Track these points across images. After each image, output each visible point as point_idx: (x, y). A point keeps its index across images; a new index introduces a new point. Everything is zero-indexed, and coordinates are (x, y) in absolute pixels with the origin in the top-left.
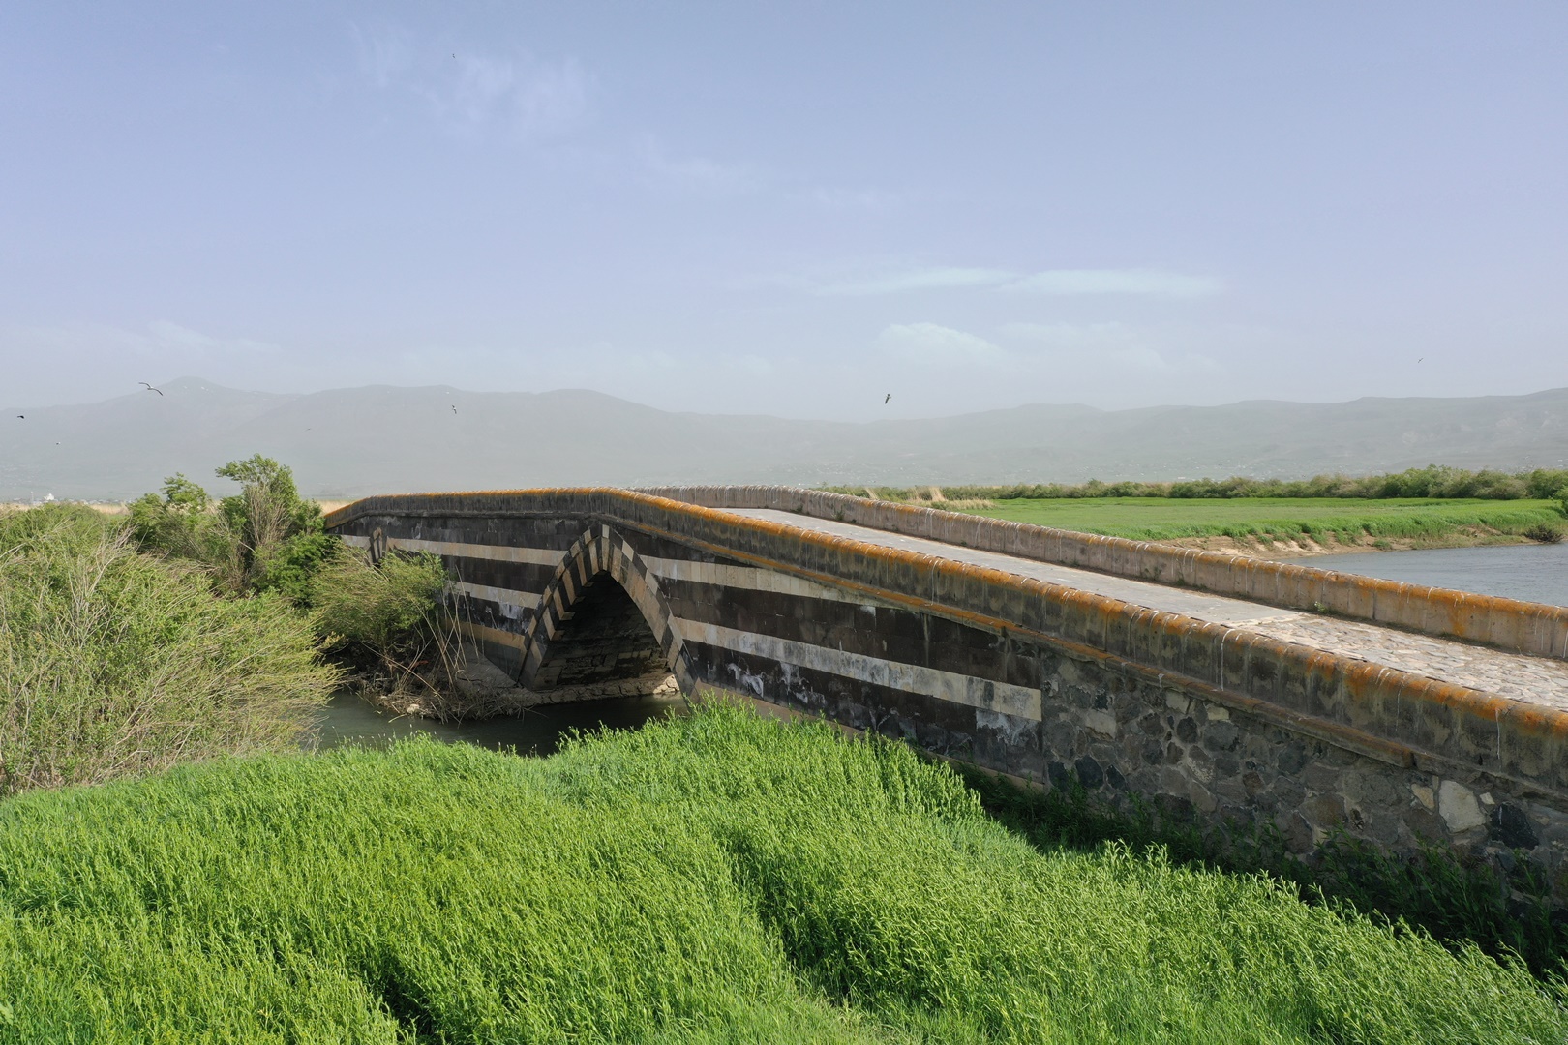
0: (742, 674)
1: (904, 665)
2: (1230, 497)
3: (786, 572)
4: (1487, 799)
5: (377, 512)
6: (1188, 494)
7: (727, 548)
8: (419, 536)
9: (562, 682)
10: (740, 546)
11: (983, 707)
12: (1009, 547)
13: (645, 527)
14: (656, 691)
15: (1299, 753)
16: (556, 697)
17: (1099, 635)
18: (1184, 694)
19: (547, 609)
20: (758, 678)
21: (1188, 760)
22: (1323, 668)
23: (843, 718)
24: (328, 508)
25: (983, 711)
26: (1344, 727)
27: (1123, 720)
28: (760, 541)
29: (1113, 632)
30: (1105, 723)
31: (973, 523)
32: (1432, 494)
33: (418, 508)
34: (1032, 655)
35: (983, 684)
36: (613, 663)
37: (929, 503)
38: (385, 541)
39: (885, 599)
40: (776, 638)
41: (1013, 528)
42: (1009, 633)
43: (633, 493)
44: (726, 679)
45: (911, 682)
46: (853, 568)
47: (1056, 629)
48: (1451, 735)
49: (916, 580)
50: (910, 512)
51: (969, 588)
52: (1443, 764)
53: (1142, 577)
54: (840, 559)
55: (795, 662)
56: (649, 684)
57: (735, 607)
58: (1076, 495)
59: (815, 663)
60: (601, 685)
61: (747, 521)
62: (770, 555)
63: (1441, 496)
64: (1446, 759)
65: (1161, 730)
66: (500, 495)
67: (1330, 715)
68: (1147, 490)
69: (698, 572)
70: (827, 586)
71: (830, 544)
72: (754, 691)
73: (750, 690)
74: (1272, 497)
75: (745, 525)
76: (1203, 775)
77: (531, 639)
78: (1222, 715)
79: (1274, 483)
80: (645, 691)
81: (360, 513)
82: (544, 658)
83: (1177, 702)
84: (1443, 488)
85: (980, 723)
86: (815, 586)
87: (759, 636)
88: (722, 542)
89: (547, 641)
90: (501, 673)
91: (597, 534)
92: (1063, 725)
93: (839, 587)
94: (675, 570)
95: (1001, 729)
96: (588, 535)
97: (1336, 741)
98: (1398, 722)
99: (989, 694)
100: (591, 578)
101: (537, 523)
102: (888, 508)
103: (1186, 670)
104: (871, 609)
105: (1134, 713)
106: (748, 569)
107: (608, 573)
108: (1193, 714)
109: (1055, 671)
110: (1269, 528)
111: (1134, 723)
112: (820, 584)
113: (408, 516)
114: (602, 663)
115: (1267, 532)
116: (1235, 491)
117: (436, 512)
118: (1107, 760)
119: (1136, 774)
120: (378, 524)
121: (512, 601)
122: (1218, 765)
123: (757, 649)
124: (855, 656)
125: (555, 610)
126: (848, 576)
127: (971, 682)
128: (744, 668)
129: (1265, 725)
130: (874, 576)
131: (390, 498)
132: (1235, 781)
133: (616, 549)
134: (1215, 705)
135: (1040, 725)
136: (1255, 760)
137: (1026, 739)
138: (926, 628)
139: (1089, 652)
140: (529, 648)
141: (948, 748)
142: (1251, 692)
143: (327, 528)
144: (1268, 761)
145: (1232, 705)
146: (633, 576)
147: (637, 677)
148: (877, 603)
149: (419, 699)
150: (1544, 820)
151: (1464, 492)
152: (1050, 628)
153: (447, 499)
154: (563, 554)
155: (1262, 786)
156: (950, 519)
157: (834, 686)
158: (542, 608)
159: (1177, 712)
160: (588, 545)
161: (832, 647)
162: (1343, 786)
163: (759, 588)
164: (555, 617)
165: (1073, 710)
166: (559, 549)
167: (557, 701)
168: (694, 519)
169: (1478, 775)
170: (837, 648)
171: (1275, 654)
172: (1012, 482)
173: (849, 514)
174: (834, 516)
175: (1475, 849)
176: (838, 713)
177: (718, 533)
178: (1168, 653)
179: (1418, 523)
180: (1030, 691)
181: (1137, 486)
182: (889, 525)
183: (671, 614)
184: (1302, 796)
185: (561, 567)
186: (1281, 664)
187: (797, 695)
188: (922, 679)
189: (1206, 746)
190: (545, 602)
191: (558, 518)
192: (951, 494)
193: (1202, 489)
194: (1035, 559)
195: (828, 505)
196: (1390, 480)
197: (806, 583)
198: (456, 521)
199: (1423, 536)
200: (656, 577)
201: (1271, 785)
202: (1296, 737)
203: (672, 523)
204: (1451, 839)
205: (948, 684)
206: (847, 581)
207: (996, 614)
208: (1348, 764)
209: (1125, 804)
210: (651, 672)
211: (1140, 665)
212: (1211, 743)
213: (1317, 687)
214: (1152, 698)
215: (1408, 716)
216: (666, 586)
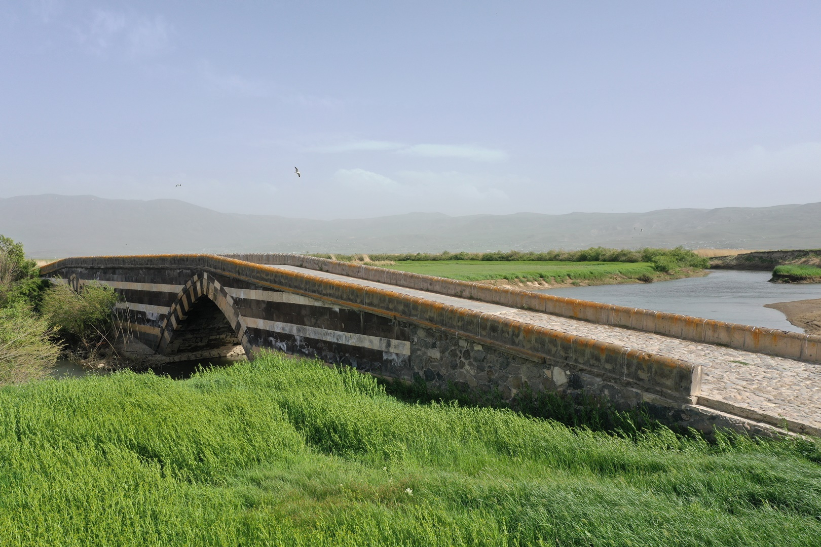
0: (276, 342)
1: (352, 334)
2: (510, 261)
3: (298, 294)
4: (568, 373)
5: (73, 266)
6: (490, 259)
7: (268, 283)
8: (98, 279)
9: (180, 351)
10: (275, 282)
11: (386, 350)
12: (399, 282)
13: (227, 274)
14: (228, 355)
15: (507, 360)
16: (177, 358)
17: (433, 318)
18: (466, 340)
19: (173, 314)
20: (284, 343)
21: (467, 367)
22: (515, 327)
23: (324, 359)
24: (41, 264)
25: (386, 352)
26: (522, 349)
27: (442, 352)
28: (285, 279)
29: (438, 316)
30: (435, 354)
31: (383, 272)
32: (600, 260)
33: (98, 264)
34: (406, 327)
35: (386, 341)
36: (207, 342)
37: (363, 262)
38: (78, 281)
39: (344, 305)
40: (292, 324)
41: (401, 274)
42: (397, 318)
43: (220, 257)
44: (268, 344)
45: (355, 341)
46: (329, 291)
47: (416, 316)
48: (557, 350)
49: (357, 296)
50: (354, 267)
51: (380, 299)
52: (554, 361)
53: (455, 295)
54: (323, 287)
55: (301, 335)
56: (225, 351)
57: (272, 310)
58: (437, 259)
59: (311, 335)
60: (200, 352)
61: (279, 270)
62: (290, 286)
63: (604, 260)
64: (555, 359)
65: (457, 355)
66: (146, 257)
67: (517, 345)
68: (471, 257)
69: (254, 295)
70: (317, 300)
71: (318, 280)
72: (282, 349)
73: (280, 349)
74: (529, 260)
75: (278, 272)
76: (472, 372)
77: (164, 330)
78: (479, 348)
79: (531, 254)
80: (222, 355)
81: (62, 266)
82: (171, 339)
83: (463, 344)
84: (605, 257)
85: (385, 357)
86: (311, 300)
87: (284, 324)
88: (266, 280)
89: (173, 330)
90: (147, 347)
91: (201, 277)
92: (419, 356)
93: (323, 300)
94: (242, 294)
95: (393, 359)
96: (196, 277)
97: (519, 355)
98: (540, 346)
99: (388, 345)
100: (197, 299)
101: (168, 271)
102: (344, 265)
103: (467, 330)
104: (337, 310)
105: (446, 349)
106: (279, 293)
107: (206, 296)
108: (469, 348)
109: (416, 334)
110: (525, 275)
111: (447, 354)
112: (314, 299)
113: (92, 268)
114: (201, 341)
115: (524, 277)
116: (513, 258)
117: (109, 266)
118: (436, 369)
119: (447, 374)
120: (73, 272)
121: (153, 311)
122: (478, 368)
123: (283, 330)
124: (329, 331)
125: (178, 314)
126: (326, 295)
127: (381, 340)
128: (277, 339)
129: (495, 351)
130: (338, 295)
131: (81, 258)
132: (484, 374)
133: (211, 284)
134: (477, 344)
135: (410, 357)
136: (491, 365)
137: (404, 363)
138: (361, 317)
139: (429, 325)
140: (163, 334)
141: (372, 369)
142: (490, 338)
143: (41, 274)
144: (496, 365)
145: (482, 343)
146: (220, 298)
147: (219, 348)
148: (340, 307)
149: (104, 361)
150: (585, 379)
151: (614, 259)
152: (414, 316)
153: (116, 260)
154: (182, 287)
155: (494, 375)
156: (372, 270)
157: (320, 345)
158: (170, 314)
159: (463, 347)
160: (196, 282)
161: (319, 327)
162: (522, 372)
163: (284, 302)
164: (177, 318)
165: (423, 349)
166: (180, 284)
167: (177, 360)
168: (252, 270)
169: (565, 364)
170: (321, 328)
171: (498, 322)
172: (405, 252)
173: (325, 268)
174: (318, 268)
175: (564, 391)
176: (322, 357)
177: (264, 276)
178: (460, 324)
179: (591, 273)
180: (406, 342)
181: (467, 254)
182: (344, 273)
183: (240, 315)
184: (507, 377)
185: (181, 294)
186: (500, 326)
187: (303, 350)
188: (360, 340)
189: (473, 361)
190: (172, 311)
191: (179, 269)
192: (373, 258)
193: (497, 257)
194: (410, 288)
195: (315, 263)
196: (583, 253)
197: (307, 299)
198: (121, 270)
199: (594, 279)
200: (232, 297)
201: (497, 374)
202: (506, 354)
203: (241, 271)
204: (557, 389)
205: (371, 342)
206: (326, 297)
207: (391, 310)
208: (523, 364)
209: (443, 387)
210: (226, 346)
211: (449, 329)
212: (475, 359)
213: (513, 335)
214: (454, 342)
215: (543, 344)
216: (237, 302)
